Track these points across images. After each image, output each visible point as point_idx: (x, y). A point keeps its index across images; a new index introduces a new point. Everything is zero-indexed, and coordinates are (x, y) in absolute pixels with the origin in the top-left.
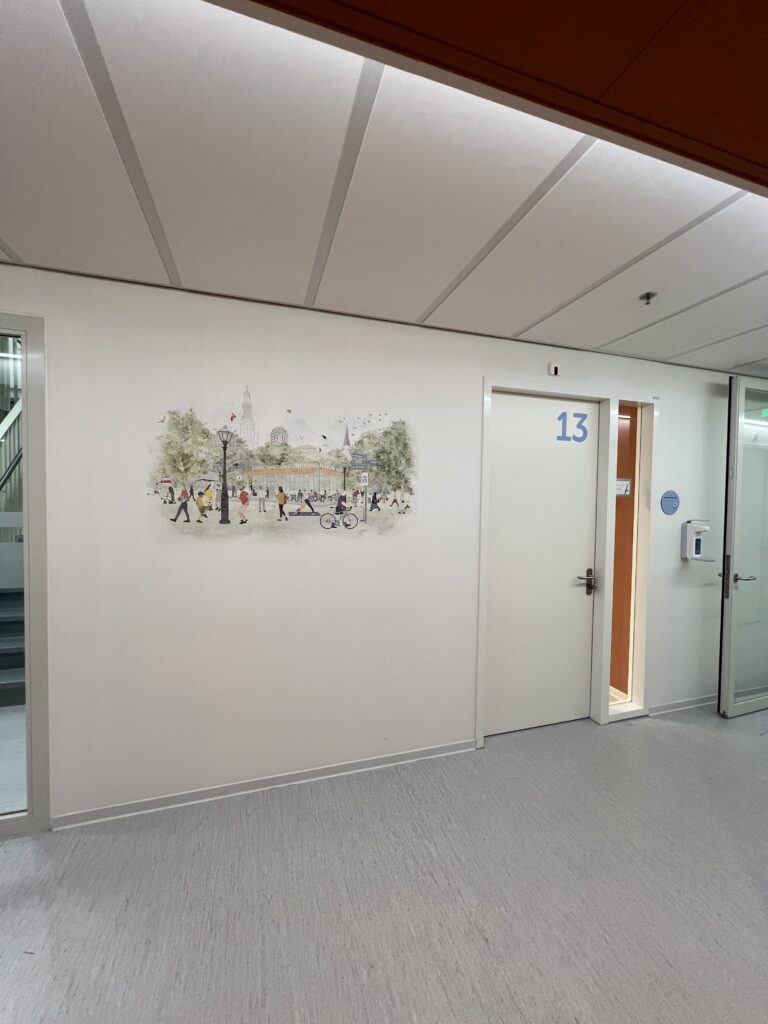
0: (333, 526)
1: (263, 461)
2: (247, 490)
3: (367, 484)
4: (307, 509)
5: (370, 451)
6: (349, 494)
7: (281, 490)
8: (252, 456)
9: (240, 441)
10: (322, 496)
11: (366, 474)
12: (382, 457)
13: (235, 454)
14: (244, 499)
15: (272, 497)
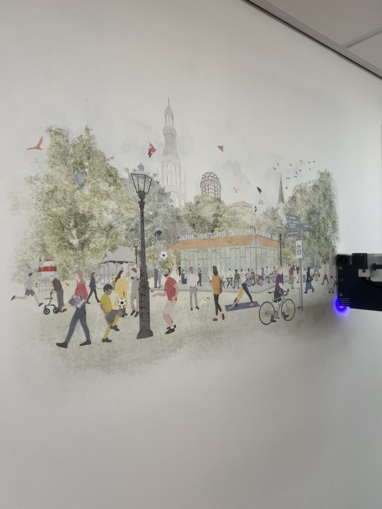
0: (273, 321)
1: (193, 225)
2: (175, 275)
3: (301, 256)
4: (245, 298)
5: (303, 210)
6: (285, 271)
7: (215, 272)
8: (178, 218)
9: (162, 193)
10: (261, 277)
11: (299, 243)
12: (313, 219)
13: (156, 214)
14: (171, 291)
15: (206, 285)
